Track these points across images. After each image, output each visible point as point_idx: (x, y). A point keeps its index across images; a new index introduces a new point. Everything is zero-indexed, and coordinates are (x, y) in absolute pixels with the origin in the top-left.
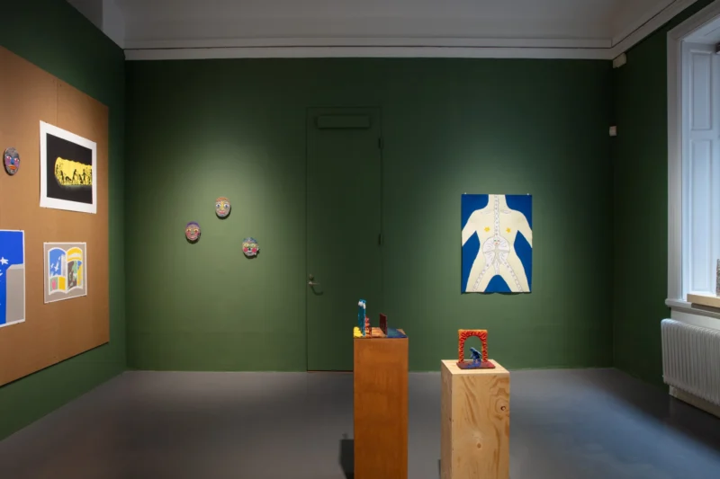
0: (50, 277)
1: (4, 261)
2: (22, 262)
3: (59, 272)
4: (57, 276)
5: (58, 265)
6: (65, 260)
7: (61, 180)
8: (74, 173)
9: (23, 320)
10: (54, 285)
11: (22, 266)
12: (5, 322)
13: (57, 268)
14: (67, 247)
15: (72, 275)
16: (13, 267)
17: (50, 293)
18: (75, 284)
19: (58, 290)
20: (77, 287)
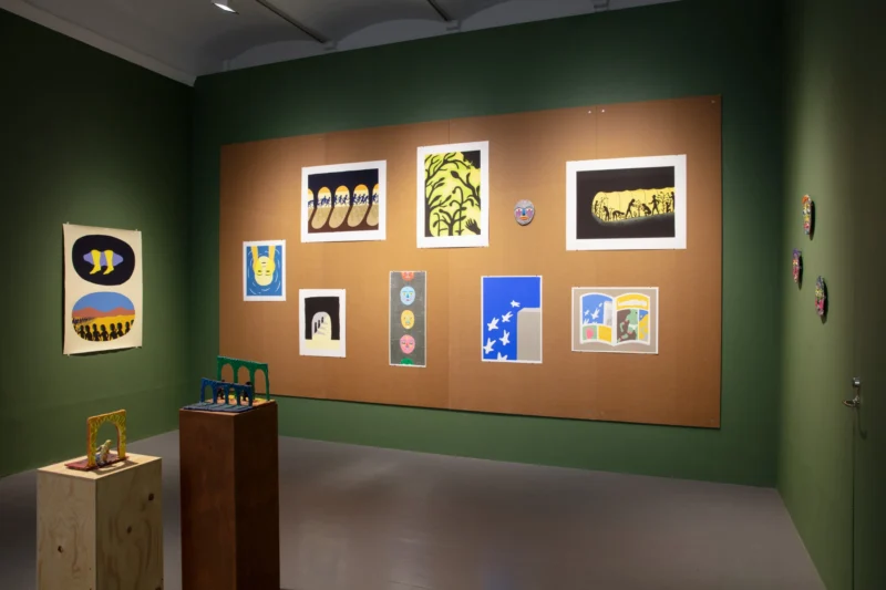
0: (584, 325)
1: (514, 304)
2: (538, 306)
3: (600, 320)
4: (594, 324)
5: (597, 312)
6: (611, 309)
7: (603, 217)
8: (631, 204)
9: (540, 362)
10: (590, 333)
11: (540, 310)
12: (515, 358)
13: (595, 316)
14: (615, 294)
15: (626, 327)
16: (525, 310)
17: (582, 341)
18: (633, 336)
19: (598, 340)
20: (638, 341)
